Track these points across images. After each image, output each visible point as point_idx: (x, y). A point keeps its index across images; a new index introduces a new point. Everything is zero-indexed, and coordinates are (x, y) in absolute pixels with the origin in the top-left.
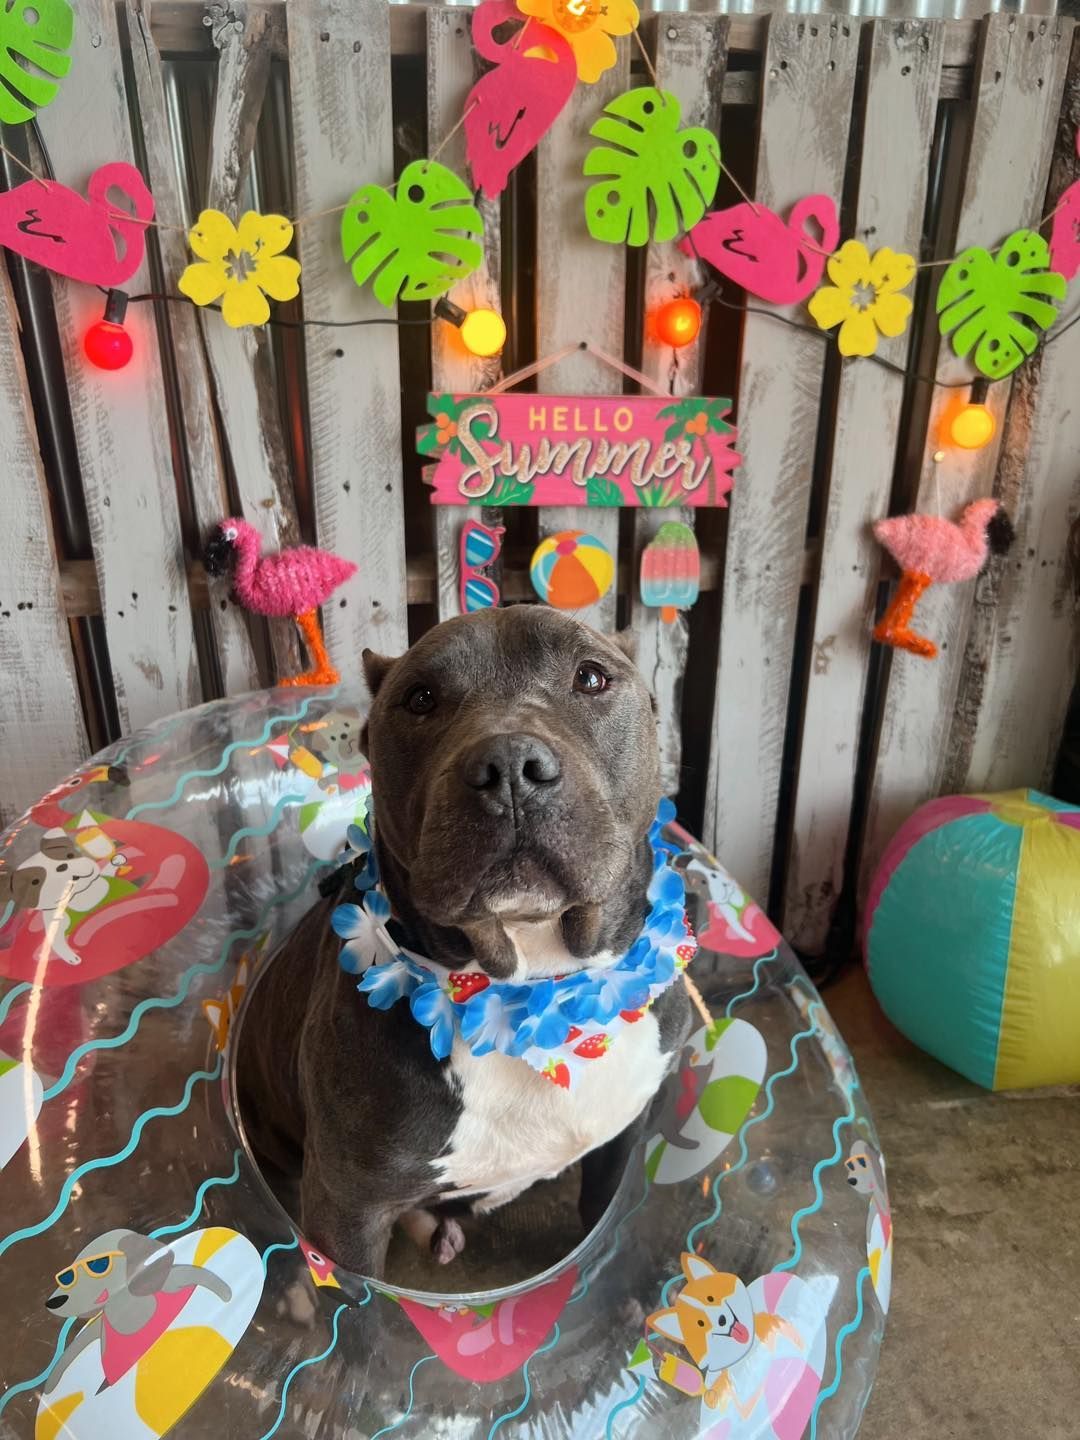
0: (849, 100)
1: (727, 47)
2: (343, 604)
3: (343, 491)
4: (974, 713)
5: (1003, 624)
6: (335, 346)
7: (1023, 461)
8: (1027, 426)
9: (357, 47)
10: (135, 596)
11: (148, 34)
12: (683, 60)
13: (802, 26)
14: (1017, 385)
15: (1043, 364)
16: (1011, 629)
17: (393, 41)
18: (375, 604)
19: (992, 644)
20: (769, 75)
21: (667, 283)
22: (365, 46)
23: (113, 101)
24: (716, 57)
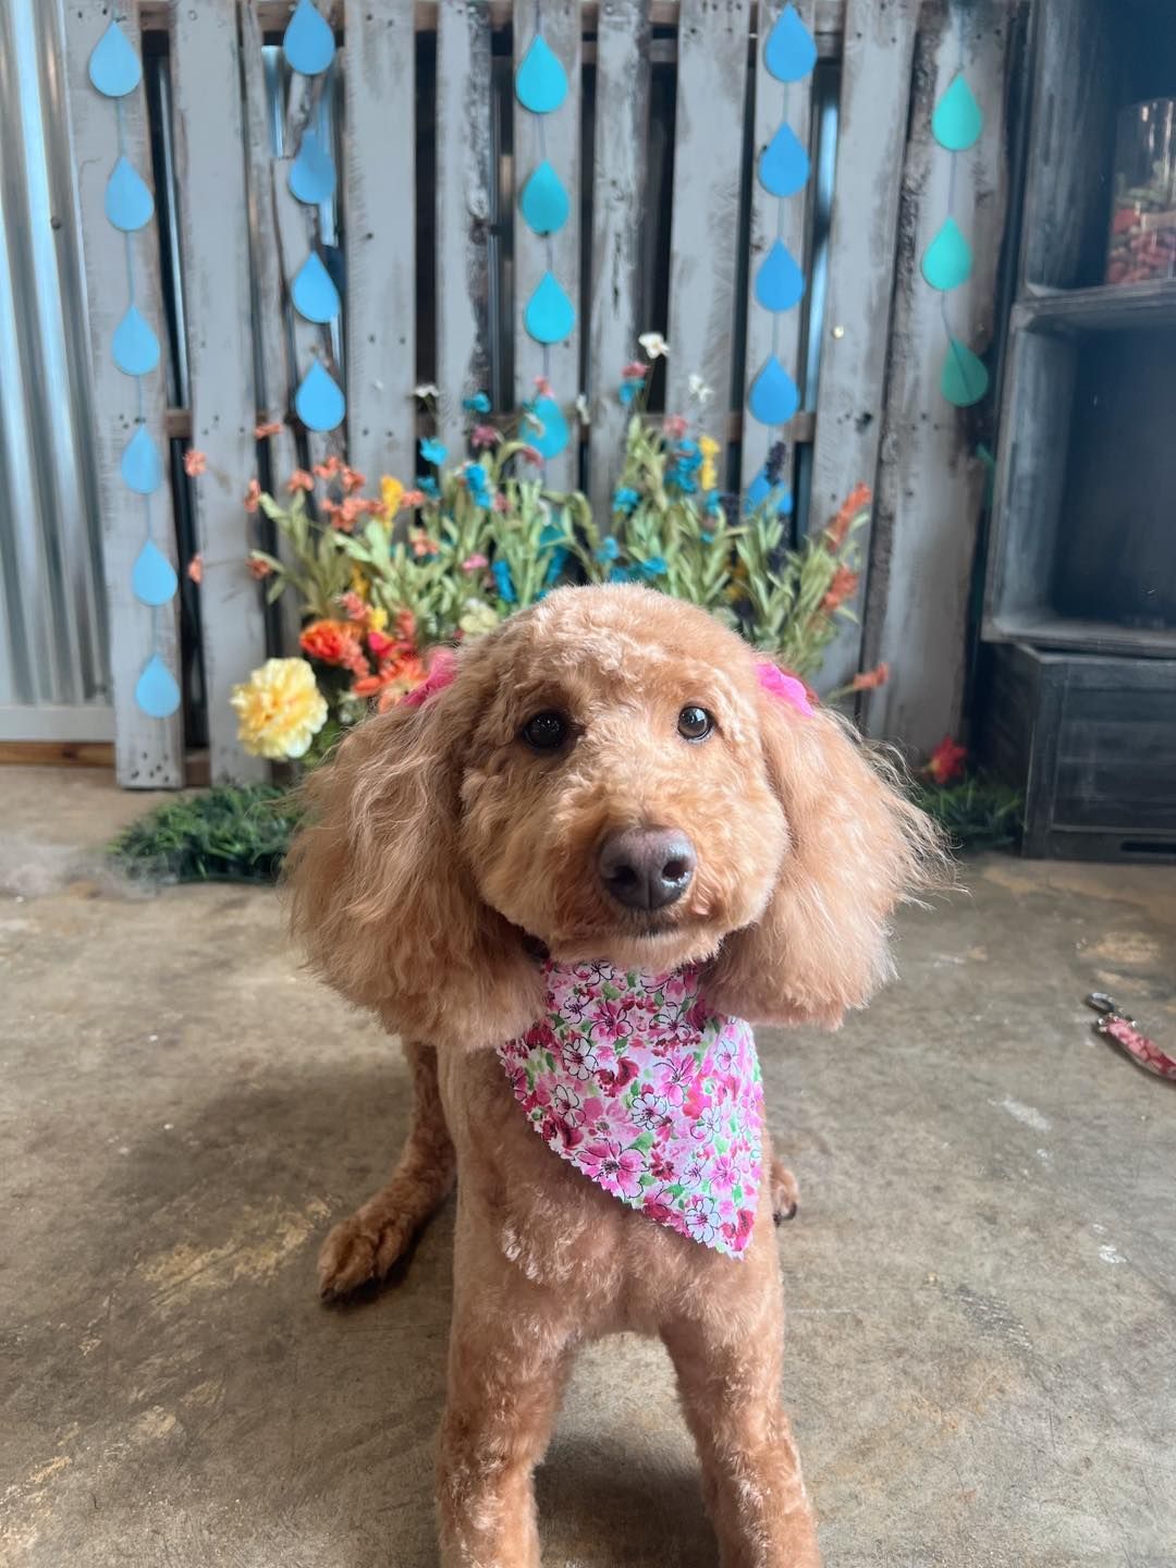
0: (744, 56)
1: (651, 19)
2: (366, 432)
3: (368, 344)
4: (887, 562)
5: (905, 479)
6: (367, 232)
7: (908, 337)
8: (909, 309)
9: (391, 23)
10: (217, 419)
11: (254, 16)
12: (618, 27)
13: (705, 5)
14: (899, 276)
15: (918, 256)
16: (914, 484)
17: (417, 21)
18: (390, 434)
19: (895, 496)
20: (681, 39)
21: (611, 189)
22: (397, 23)
23: (228, 62)
24: (642, 25)
